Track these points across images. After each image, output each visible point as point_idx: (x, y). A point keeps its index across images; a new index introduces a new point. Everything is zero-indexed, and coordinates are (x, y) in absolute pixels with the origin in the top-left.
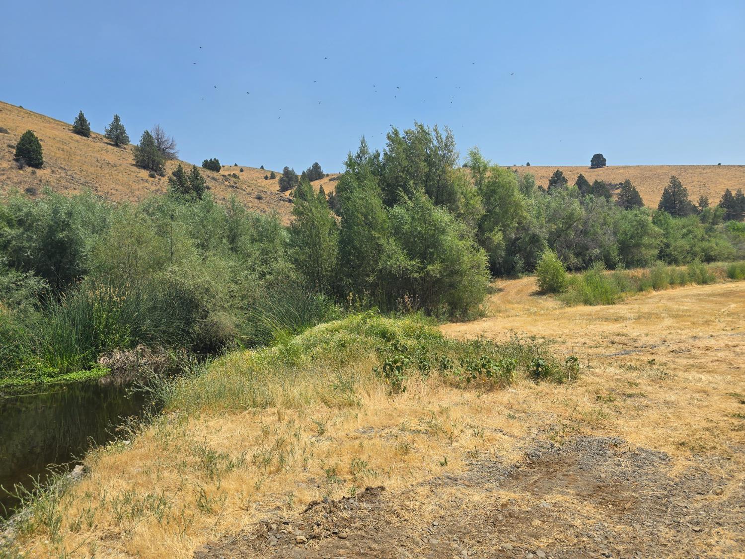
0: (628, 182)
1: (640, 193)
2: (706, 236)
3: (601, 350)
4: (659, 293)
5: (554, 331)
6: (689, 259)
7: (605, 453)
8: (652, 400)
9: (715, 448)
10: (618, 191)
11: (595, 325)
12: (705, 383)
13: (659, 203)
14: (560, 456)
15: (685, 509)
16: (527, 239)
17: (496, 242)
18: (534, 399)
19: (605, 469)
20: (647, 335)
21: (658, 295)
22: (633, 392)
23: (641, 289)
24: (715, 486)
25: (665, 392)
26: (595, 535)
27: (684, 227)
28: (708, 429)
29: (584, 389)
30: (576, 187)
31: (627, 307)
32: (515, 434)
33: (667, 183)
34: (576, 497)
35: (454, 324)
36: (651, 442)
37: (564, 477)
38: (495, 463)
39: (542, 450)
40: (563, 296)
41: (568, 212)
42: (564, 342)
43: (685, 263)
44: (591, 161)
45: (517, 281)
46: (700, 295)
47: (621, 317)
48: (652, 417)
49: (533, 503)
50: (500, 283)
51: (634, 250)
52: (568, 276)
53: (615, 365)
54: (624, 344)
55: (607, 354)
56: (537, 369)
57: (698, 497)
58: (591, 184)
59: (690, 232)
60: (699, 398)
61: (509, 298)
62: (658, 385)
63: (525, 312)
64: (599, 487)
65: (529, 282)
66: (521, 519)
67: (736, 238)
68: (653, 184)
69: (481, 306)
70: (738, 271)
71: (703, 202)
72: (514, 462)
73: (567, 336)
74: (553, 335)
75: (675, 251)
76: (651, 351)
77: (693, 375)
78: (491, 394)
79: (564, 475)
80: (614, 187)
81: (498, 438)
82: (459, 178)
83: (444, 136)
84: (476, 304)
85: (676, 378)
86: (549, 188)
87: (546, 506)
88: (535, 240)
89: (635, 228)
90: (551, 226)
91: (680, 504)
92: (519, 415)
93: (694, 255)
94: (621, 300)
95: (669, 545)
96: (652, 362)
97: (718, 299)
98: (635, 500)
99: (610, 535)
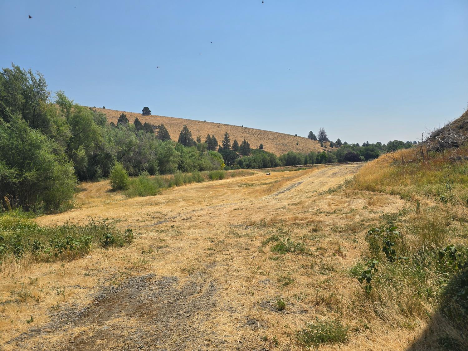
0: (162, 125)
1: (169, 133)
2: (200, 158)
3: (147, 223)
4: (179, 188)
5: (120, 214)
6: (192, 169)
7: (145, 285)
8: (172, 248)
9: (199, 268)
10: (158, 130)
11: (144, 208)
12: (197, 234)
13: (178, 139)
14: (118, 293)
15: (183, 306)
16: (103, 156)
17: (80, 156)
18: (103, 260)
19: (144, 295)
20: (171, 211)
21: (178, 189)
22: (163, 245)
23: (170, 186)
24: (198, 289)
25: (179, 242)
26: (135, 337)
27: (190, 152)
28: (196, 259)
29: (135, 248)
30: (134, 126)
31: (162, 196)
32: (89, 286)
33: (182, 128)
34: (125, 317)
35: (49, 216)
36: (170, 272)
37: (120, 306)
38: (72, 310)
39: (106, 292)
40: (127, 192)
41: (128, 140)
42: (126, 221)
43: (191, 171)
44: (143, 111)
45: (97, 183)
46: (197, 188)
47: (159, 203)
48: (171, 257)
49: (97, 329)
50: (84, 185)
51: (165, 164)
52: (130, 179)
53: (154, 230)
54: (160, 218)
55: (150, 225)
56: (107, 240)
57: (190, 297)
58: (143, 125)
59: (193, 155)
60: (194, 243)
61: (92, 195)
62: (175, 239)
63: (102, 203)
64: (140, 306)
65: (105, 184)
66: (88, 343)
67: (212, 159)
68: (175, 128)
69: (70, 202)
70: (213, 175)
71: (199, 140)
72: (86, 306)
73: (128, 216)
74: (119, 217)
75: (186, 165)
76: (173, 220)
77: (192, 230)
78: (74, 262)
79: (119, 305)
80: (156, 127)
81: (76, 292)
82: (51, 111)
83: (37, 78)
84: (67, 199)
85: (184, 234)
86: (117, 124)
87: (106, 329)
88: (108, 156)
89: (166, 152)
90: (119, 148)
91: (181, 304)
92: (93, 272)
93: (195, 167)
94: (160, 193)
95: (175, 329)
96: (173, 227)
97: (205, 190)
98: (159, 308)
99: (143, 334)
